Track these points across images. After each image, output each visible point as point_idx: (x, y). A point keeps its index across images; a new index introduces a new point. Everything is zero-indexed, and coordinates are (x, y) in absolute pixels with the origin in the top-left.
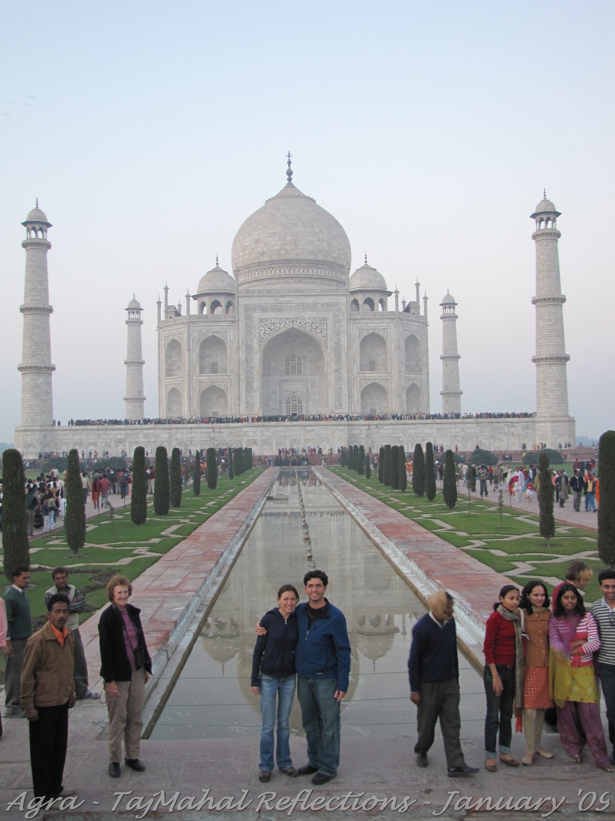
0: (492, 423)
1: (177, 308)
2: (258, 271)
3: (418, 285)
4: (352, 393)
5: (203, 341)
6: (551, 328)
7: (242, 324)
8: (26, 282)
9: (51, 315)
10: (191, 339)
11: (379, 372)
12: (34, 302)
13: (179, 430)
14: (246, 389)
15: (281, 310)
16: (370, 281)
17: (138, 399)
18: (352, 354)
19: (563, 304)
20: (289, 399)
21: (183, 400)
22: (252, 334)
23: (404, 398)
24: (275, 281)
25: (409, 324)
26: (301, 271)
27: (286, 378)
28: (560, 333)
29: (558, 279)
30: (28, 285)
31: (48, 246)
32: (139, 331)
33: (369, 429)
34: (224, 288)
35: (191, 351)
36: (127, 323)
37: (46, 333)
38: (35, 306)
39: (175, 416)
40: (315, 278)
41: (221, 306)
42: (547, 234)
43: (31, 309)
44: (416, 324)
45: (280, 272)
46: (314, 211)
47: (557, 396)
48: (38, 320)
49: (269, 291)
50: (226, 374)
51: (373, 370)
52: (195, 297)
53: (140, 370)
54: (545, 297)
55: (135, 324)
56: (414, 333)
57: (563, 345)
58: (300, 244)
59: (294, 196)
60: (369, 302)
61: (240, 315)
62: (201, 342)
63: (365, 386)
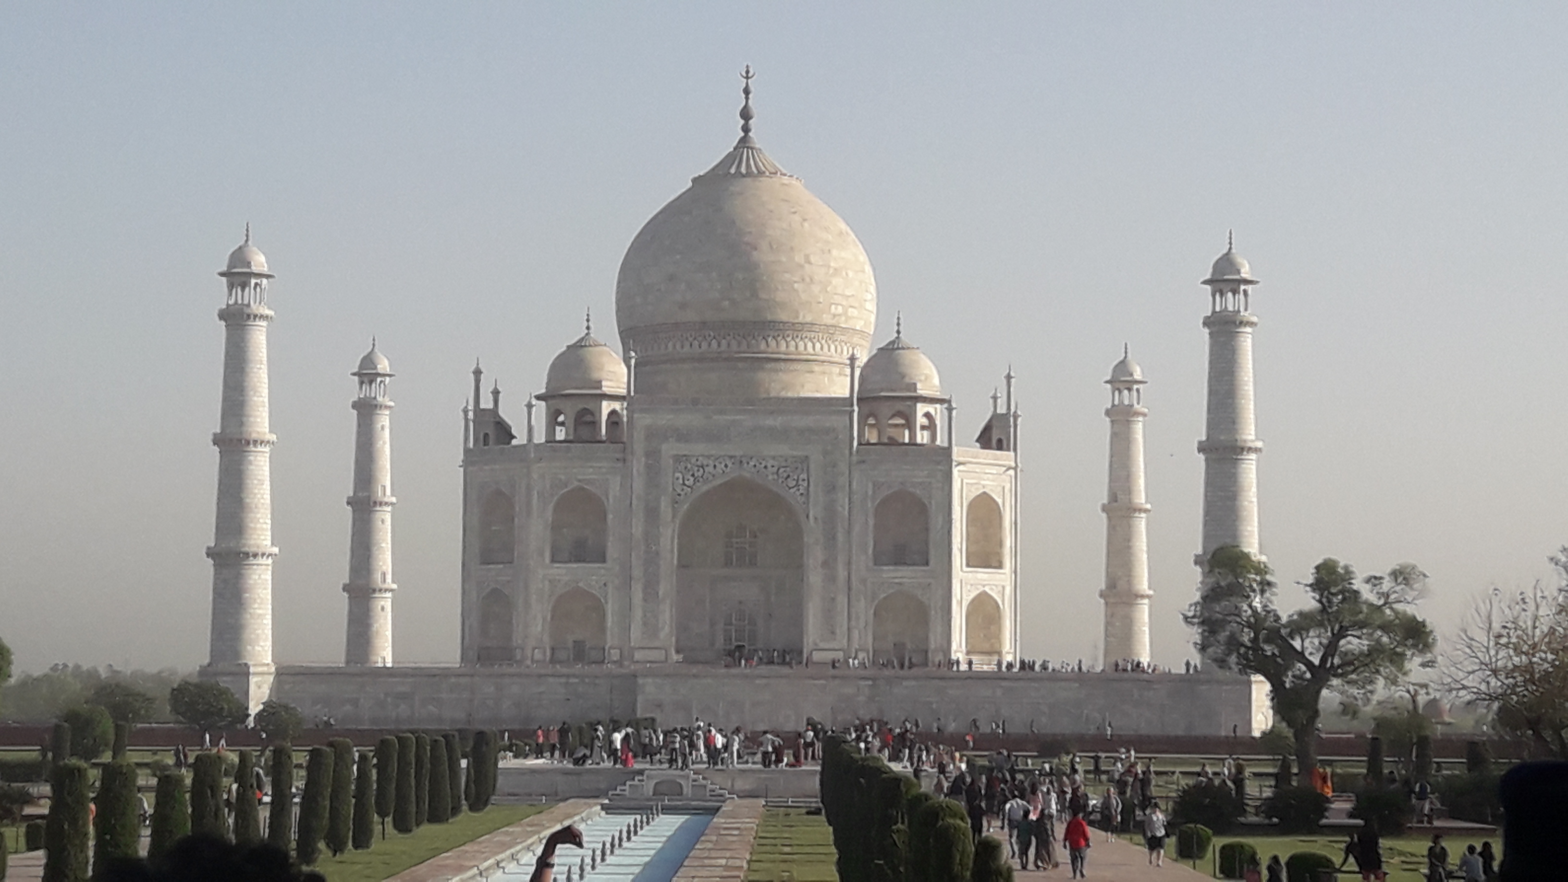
2: (673, 340)
3: (1009, 377)
4: (857, 609)
5: (560, 498)
10: (535, 493)
11: (915, 568)
12: (244, 429)
14: (644, 597)
15: (717, 439)
17: (380, 591)
18: (858, 529)
20: (731, 615)
21: (515, 613)
22: (658, 486)
23: (962, 620)
24: (709, 365)
25: (977, 470)
26: (764, 345)
27: (725, 572)
34: (601, 384)
41: (595, 420)
45: (719, 346)
48: (250, 462)
50: (604, 566)
51: (899, 564)
52: (542, 398)
54: (1217, 443)
55: (376, 411)
56: (988, 489)
61: (635, 446)
62: (555, 498)
63: (883, 596)
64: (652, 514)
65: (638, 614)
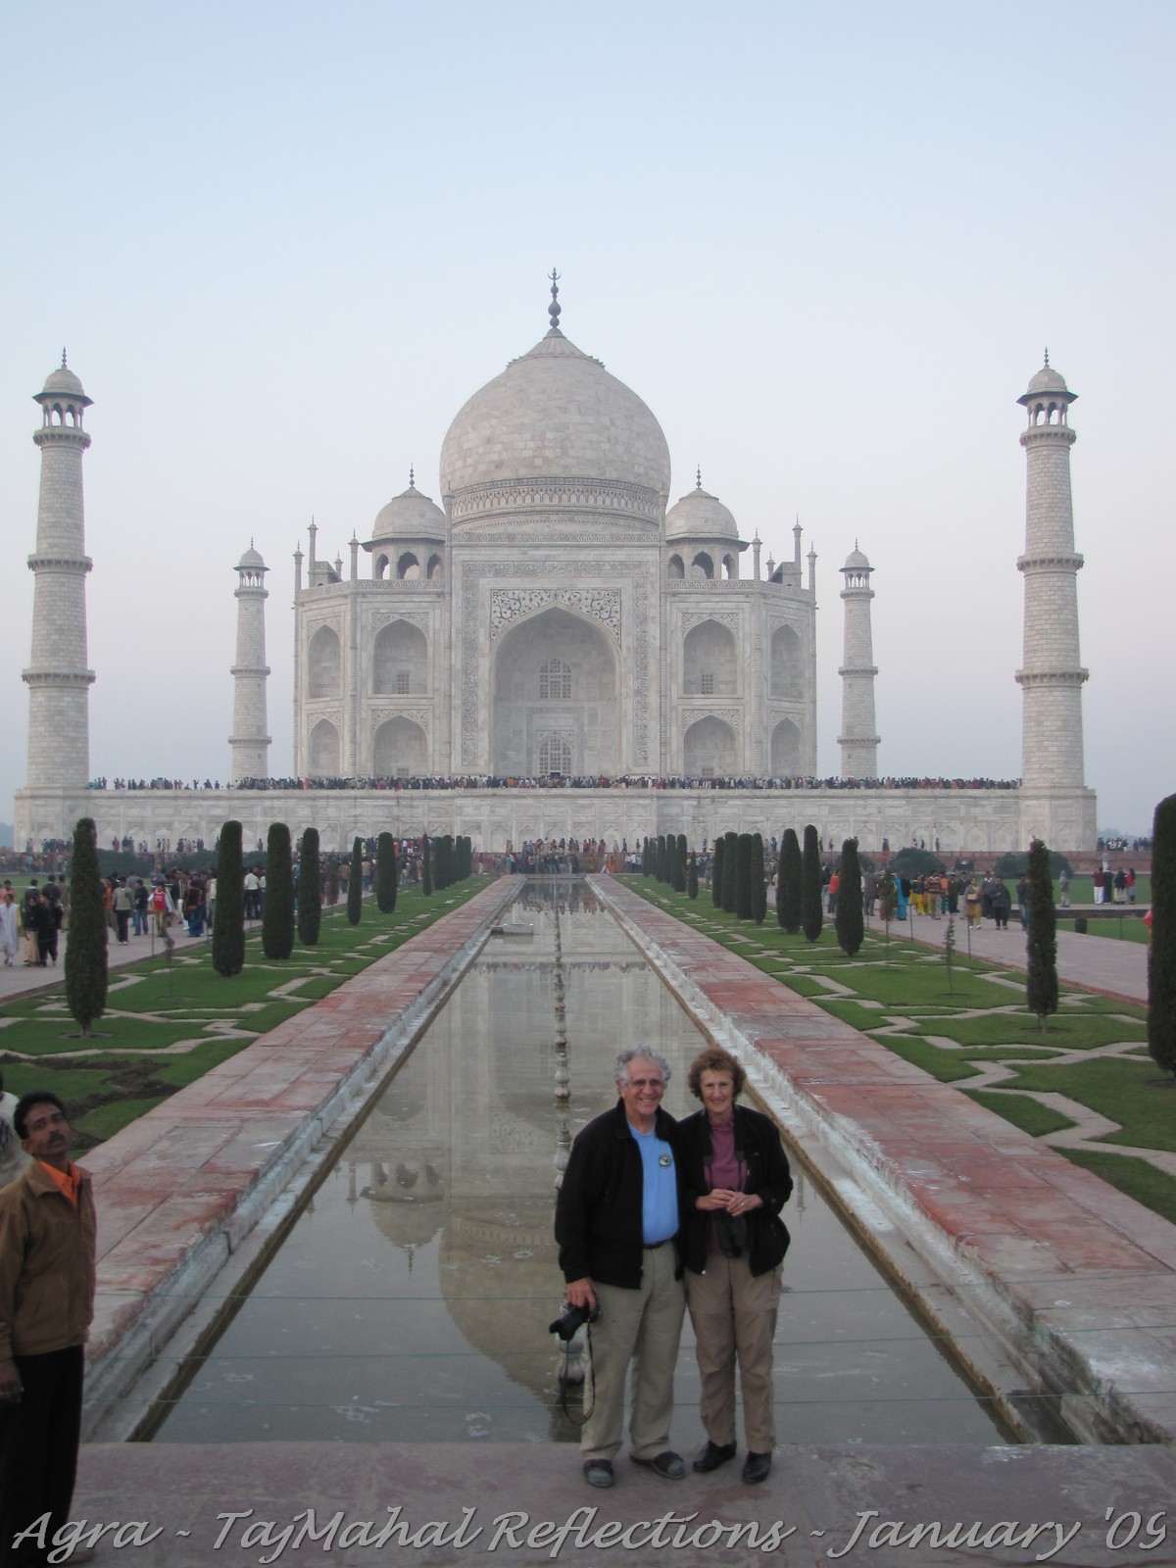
0: (935, 797)
1: (334, 567)
2: (491, 497)
3: (798, 530)
4: (668, 735)
5: (380, 632)
6: (1053, 617)
7: (457, 600)
8: (40, 509)
9: (88, 574)
10: (359, 627)
11: (723, 696)
12: (56, 550)
13: (332, 802)
14: (463, 725)
15: (531, 573)
16: (706, 522)
17: (257, 741)
18: (669, 661)
19: (1078, 572)
20: (546, 744)
21: (341, 743)
22: (475, 619)
23: (768, 746)
24: (523, 518)
25: (781, 604)
26: (574, 499)
27: (540, 704)
28: (1070, 627)
29: (1068, 522)
30: (44, 515)
31: (85, 442)
32: (260, 611)
33: (699, 806)
34: (424, 529)
35: (359, 650)
36: (237, 594)
37: (78, 609)
38: (58, 557)
39: (325, 773)
40: (601, 514)
41: (417, 564)
42: (1049, 435)
43: (50, 562)
44: (794, 605)
45: (533, 500)
46: (600, 384)
47: (1063, 749)
48: (63, 584)
49: (511, 537)
50: (425, 696)
51: (707, 693)
52: (368, 547)
53: (261, 687)
54: (1043, 556)
55: (253, 597)
56: (789, 622)
57: (1076, 649)
58: (572, 447)
59: (563, 355)
60: (704, 561)
61: (453, 581)
62: (377, 632)
63: (692, 723)
64: (470, 646)
65: (458, 741)
